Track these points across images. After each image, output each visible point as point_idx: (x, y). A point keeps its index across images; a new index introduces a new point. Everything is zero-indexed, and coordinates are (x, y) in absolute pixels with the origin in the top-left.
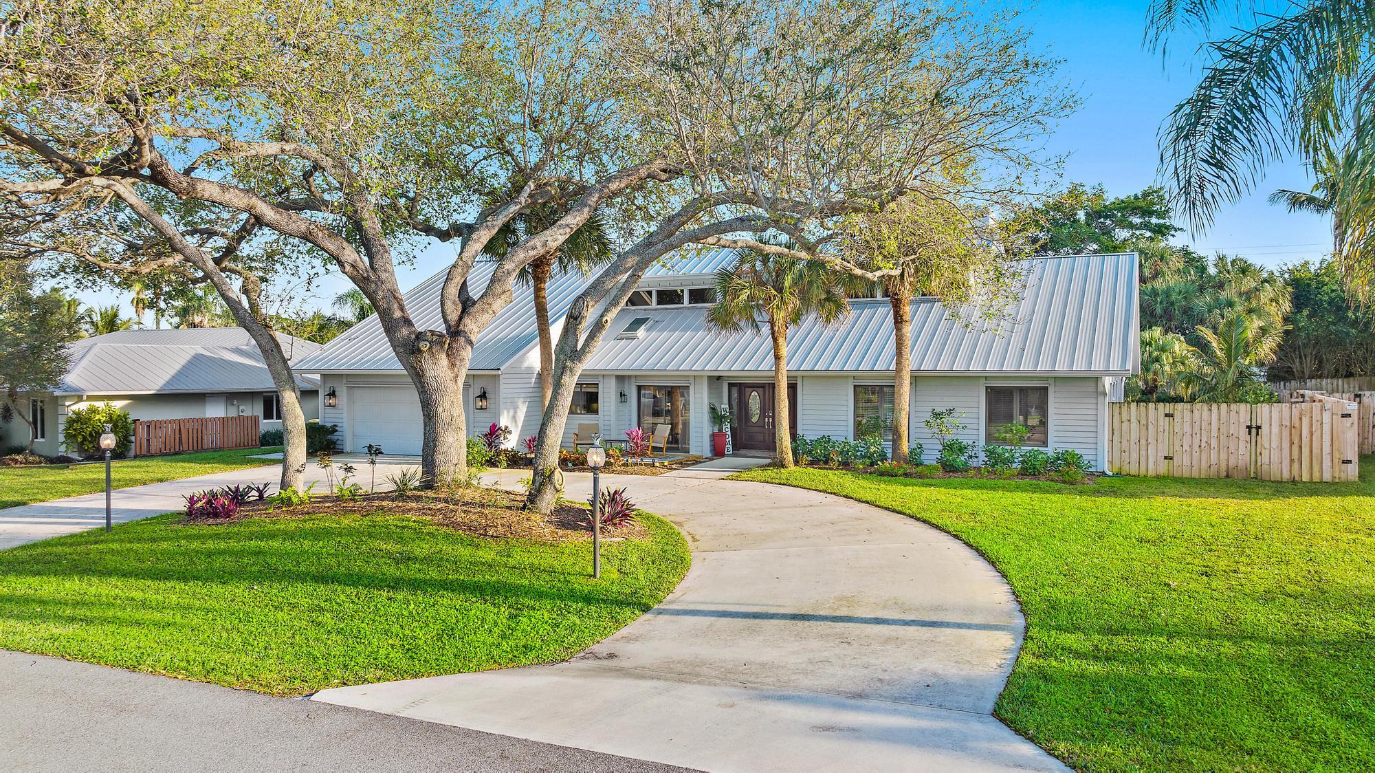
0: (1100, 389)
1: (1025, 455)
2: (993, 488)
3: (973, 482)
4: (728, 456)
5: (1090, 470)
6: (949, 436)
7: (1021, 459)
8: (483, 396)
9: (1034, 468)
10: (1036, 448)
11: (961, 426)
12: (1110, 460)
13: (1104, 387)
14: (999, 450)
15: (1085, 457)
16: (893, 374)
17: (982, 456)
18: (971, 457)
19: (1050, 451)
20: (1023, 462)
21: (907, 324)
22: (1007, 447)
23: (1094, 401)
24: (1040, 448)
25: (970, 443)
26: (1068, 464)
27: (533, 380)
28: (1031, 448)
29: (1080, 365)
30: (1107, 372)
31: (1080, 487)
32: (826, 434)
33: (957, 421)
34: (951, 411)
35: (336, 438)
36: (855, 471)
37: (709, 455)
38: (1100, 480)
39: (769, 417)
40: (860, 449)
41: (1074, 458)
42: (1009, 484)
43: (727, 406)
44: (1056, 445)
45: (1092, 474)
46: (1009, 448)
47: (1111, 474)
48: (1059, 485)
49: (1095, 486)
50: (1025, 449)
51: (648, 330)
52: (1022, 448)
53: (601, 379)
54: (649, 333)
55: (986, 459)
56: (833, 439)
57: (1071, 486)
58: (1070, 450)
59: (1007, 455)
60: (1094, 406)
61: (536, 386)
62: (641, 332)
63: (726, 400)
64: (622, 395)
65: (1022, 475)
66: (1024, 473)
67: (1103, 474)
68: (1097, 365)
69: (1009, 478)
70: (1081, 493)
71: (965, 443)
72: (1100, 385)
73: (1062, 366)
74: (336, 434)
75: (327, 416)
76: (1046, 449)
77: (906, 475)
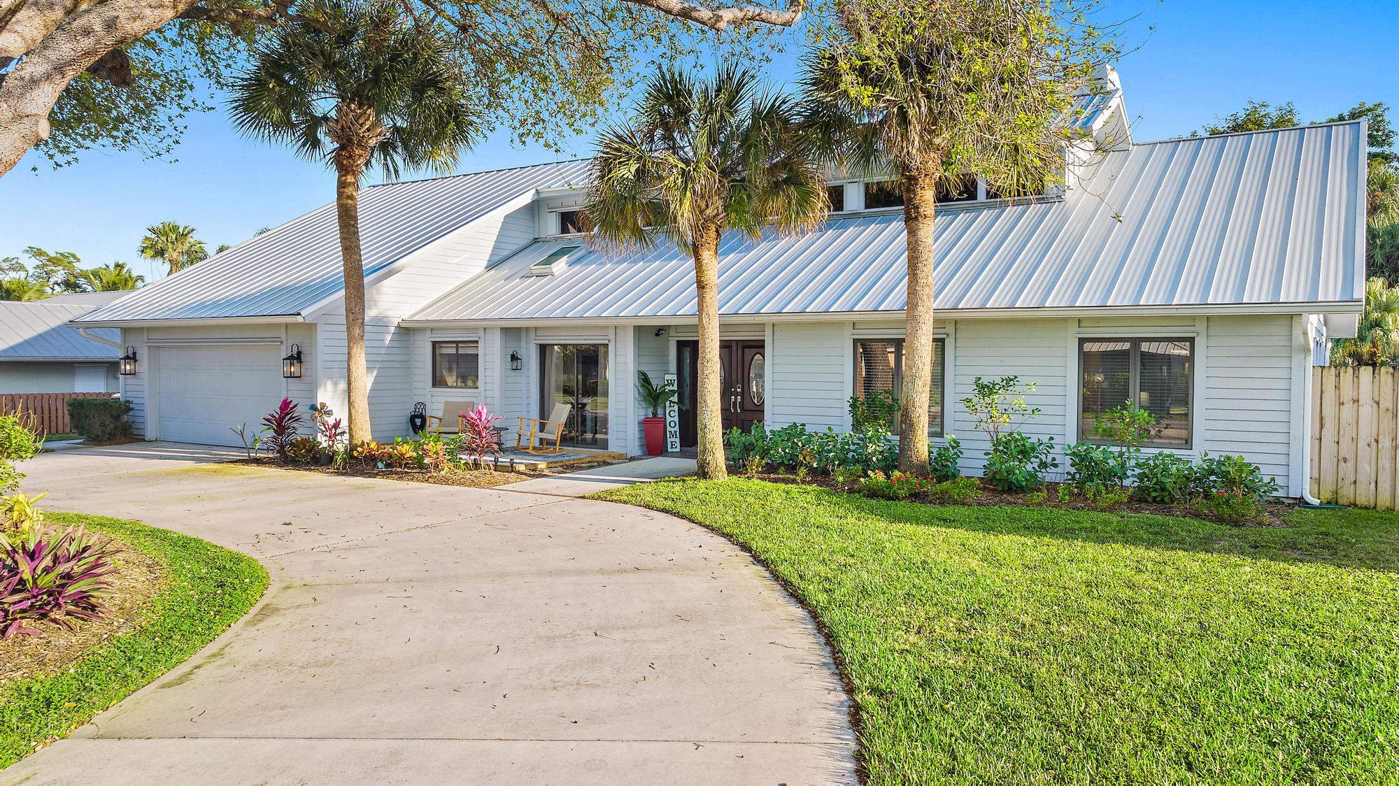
0: (1298, 339)
1: (1146, 464)
2: (1068, 533)
3: (1032, 515)
4: (673, 455)
5: (1275, 494)
6: (1006, 426)
7: (1138, 471)
8: (296, 358)
9: (1163, 489)
10: (1167, 451)
11: (1030, 409)
12: (1316, 475)
13: (1305, 334)
14: (1097, 455)
15: (1264, 470)
16: (903, 316)
17: (1066, 465)
18: (1043, 465)
19: (1195, 458)
20: (1141, 477)
21: (927, 221)
22: (1112, 449)
23: (1283, 363)
24: (1175, 452)
25: (1045, 439)
26: (1230, 482)
27: (389, 337)
28: (1157, 451)
29: (1256, 293)
30: (1313, 304)
31: (1252, 534)
32: (799, 421)
33: (1021, 402)
34: (1009, 382)
35: (131, 419)
36: (834, 488)
37: (637, 452)
38: (1295, 515)
39: (736, 394)
40: (852, 447)
41: (1241, 471)
42: (1107, 523)
43: (675, 377)
44: (1208, 446)
45: (1278, 501)
46: (1115, 449)
47: (1316, 502)
48: (1209, 527)
49: (1286, 531)
50: (1148, 452)
51: (571, 264)
52: (1143, 450)
53: (481, 333)
54: (570, 268)
55: (1073, 470)
56: (809, 429)
57: (1235, 531)
58: (1235, 456)
59: (1112, 462)
60: (1284, 374)
61: (394, 344)
62: (560, 266)
63: (673, 366)
64: (514, 358)
65: (1140, 501)
66: (1141, 498)
67: (1301, 502)
68: (1292, 291)
69: (1111, 509)
70: (1256, 549)
71: (1034, 439)
72: (1297, 332)
73: (1221, 294)
74: (131, 413)
75: (129, 388)
76: (1189, 452)
77: (915, 496)
